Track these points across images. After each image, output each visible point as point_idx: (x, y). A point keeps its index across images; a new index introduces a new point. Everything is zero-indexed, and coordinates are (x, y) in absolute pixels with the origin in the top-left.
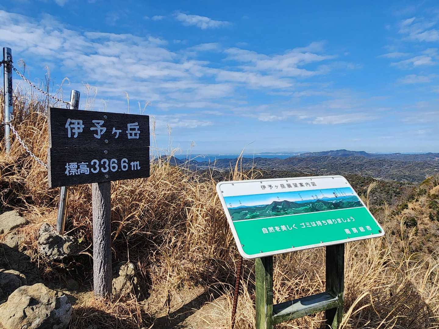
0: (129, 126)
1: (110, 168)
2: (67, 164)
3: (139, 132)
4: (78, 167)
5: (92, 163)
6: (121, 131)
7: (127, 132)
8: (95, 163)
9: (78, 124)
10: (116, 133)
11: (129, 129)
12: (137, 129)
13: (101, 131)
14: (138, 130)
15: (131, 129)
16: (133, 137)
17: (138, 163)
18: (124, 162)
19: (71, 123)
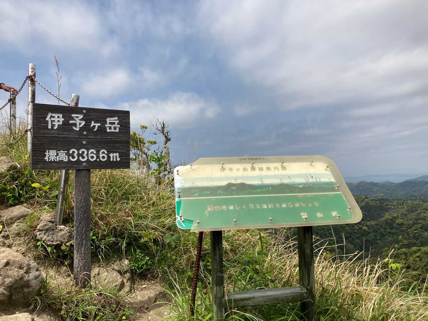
0: (108, 120)
1: (88, 157)
2: (47, 151)
3: (119, 126)
4: (57, 155)
5: (71, 152)
6: (99, 125)
7: (106, 126)
8: (74, 152)
9: (58, 117)
10: (94, 126)
11: (108, 123)
12: (116, 124)
13: (80, 124)
14: (118, 124)
15: (110, 123)
16: (113, 130)
17: (117, 154)
18: (103, 153)
19: (52, 117)
